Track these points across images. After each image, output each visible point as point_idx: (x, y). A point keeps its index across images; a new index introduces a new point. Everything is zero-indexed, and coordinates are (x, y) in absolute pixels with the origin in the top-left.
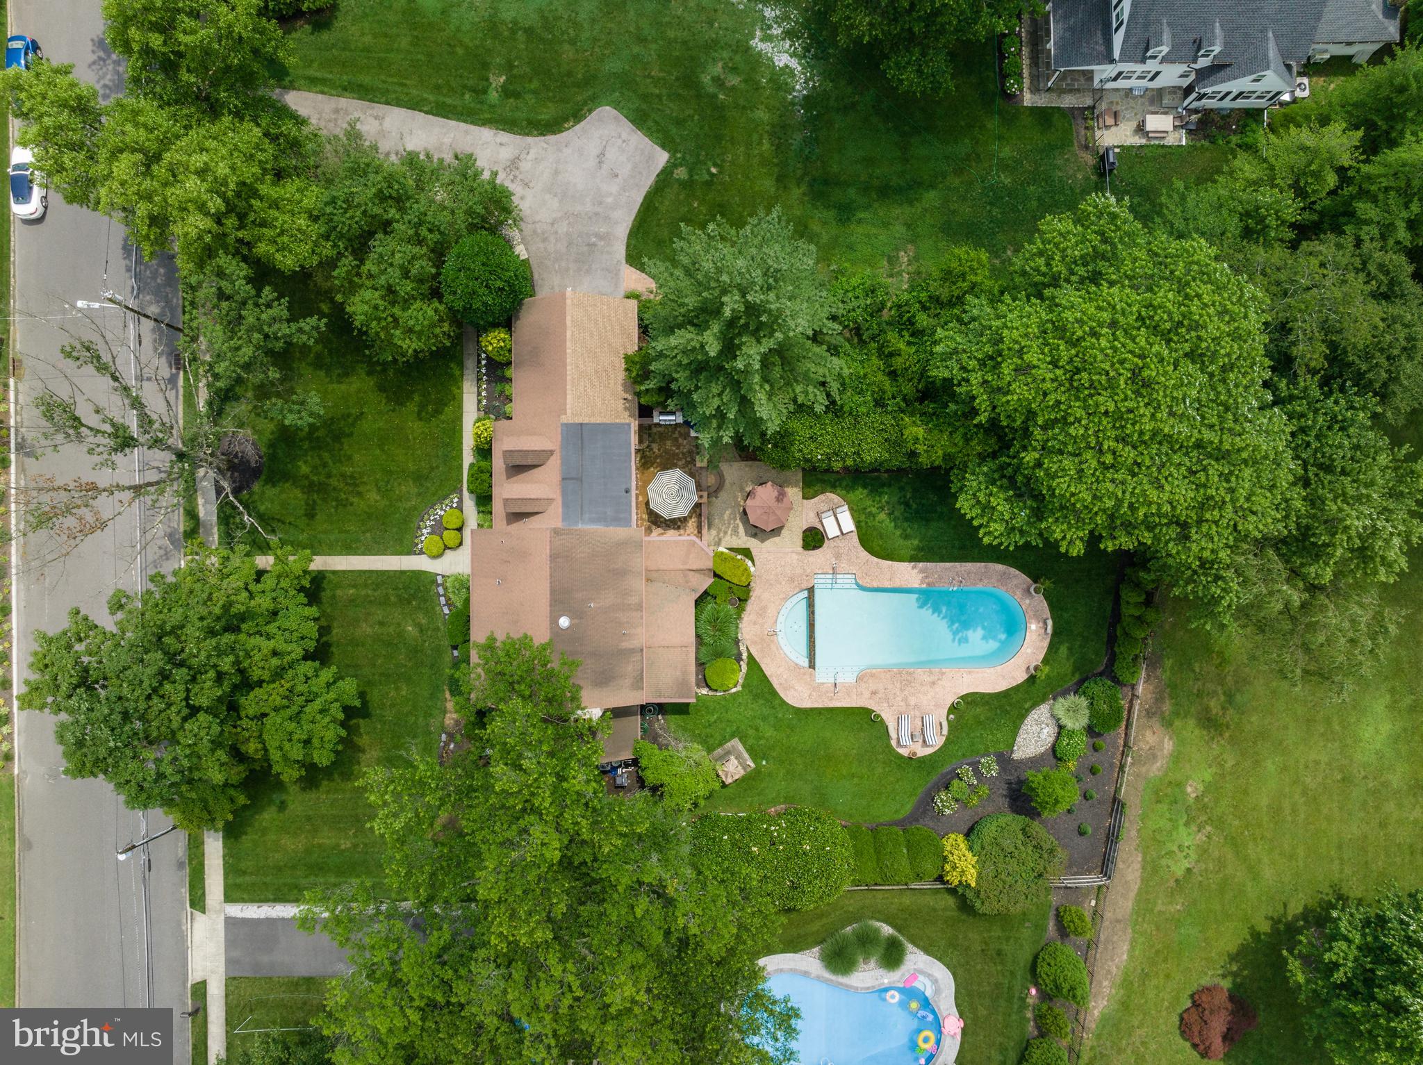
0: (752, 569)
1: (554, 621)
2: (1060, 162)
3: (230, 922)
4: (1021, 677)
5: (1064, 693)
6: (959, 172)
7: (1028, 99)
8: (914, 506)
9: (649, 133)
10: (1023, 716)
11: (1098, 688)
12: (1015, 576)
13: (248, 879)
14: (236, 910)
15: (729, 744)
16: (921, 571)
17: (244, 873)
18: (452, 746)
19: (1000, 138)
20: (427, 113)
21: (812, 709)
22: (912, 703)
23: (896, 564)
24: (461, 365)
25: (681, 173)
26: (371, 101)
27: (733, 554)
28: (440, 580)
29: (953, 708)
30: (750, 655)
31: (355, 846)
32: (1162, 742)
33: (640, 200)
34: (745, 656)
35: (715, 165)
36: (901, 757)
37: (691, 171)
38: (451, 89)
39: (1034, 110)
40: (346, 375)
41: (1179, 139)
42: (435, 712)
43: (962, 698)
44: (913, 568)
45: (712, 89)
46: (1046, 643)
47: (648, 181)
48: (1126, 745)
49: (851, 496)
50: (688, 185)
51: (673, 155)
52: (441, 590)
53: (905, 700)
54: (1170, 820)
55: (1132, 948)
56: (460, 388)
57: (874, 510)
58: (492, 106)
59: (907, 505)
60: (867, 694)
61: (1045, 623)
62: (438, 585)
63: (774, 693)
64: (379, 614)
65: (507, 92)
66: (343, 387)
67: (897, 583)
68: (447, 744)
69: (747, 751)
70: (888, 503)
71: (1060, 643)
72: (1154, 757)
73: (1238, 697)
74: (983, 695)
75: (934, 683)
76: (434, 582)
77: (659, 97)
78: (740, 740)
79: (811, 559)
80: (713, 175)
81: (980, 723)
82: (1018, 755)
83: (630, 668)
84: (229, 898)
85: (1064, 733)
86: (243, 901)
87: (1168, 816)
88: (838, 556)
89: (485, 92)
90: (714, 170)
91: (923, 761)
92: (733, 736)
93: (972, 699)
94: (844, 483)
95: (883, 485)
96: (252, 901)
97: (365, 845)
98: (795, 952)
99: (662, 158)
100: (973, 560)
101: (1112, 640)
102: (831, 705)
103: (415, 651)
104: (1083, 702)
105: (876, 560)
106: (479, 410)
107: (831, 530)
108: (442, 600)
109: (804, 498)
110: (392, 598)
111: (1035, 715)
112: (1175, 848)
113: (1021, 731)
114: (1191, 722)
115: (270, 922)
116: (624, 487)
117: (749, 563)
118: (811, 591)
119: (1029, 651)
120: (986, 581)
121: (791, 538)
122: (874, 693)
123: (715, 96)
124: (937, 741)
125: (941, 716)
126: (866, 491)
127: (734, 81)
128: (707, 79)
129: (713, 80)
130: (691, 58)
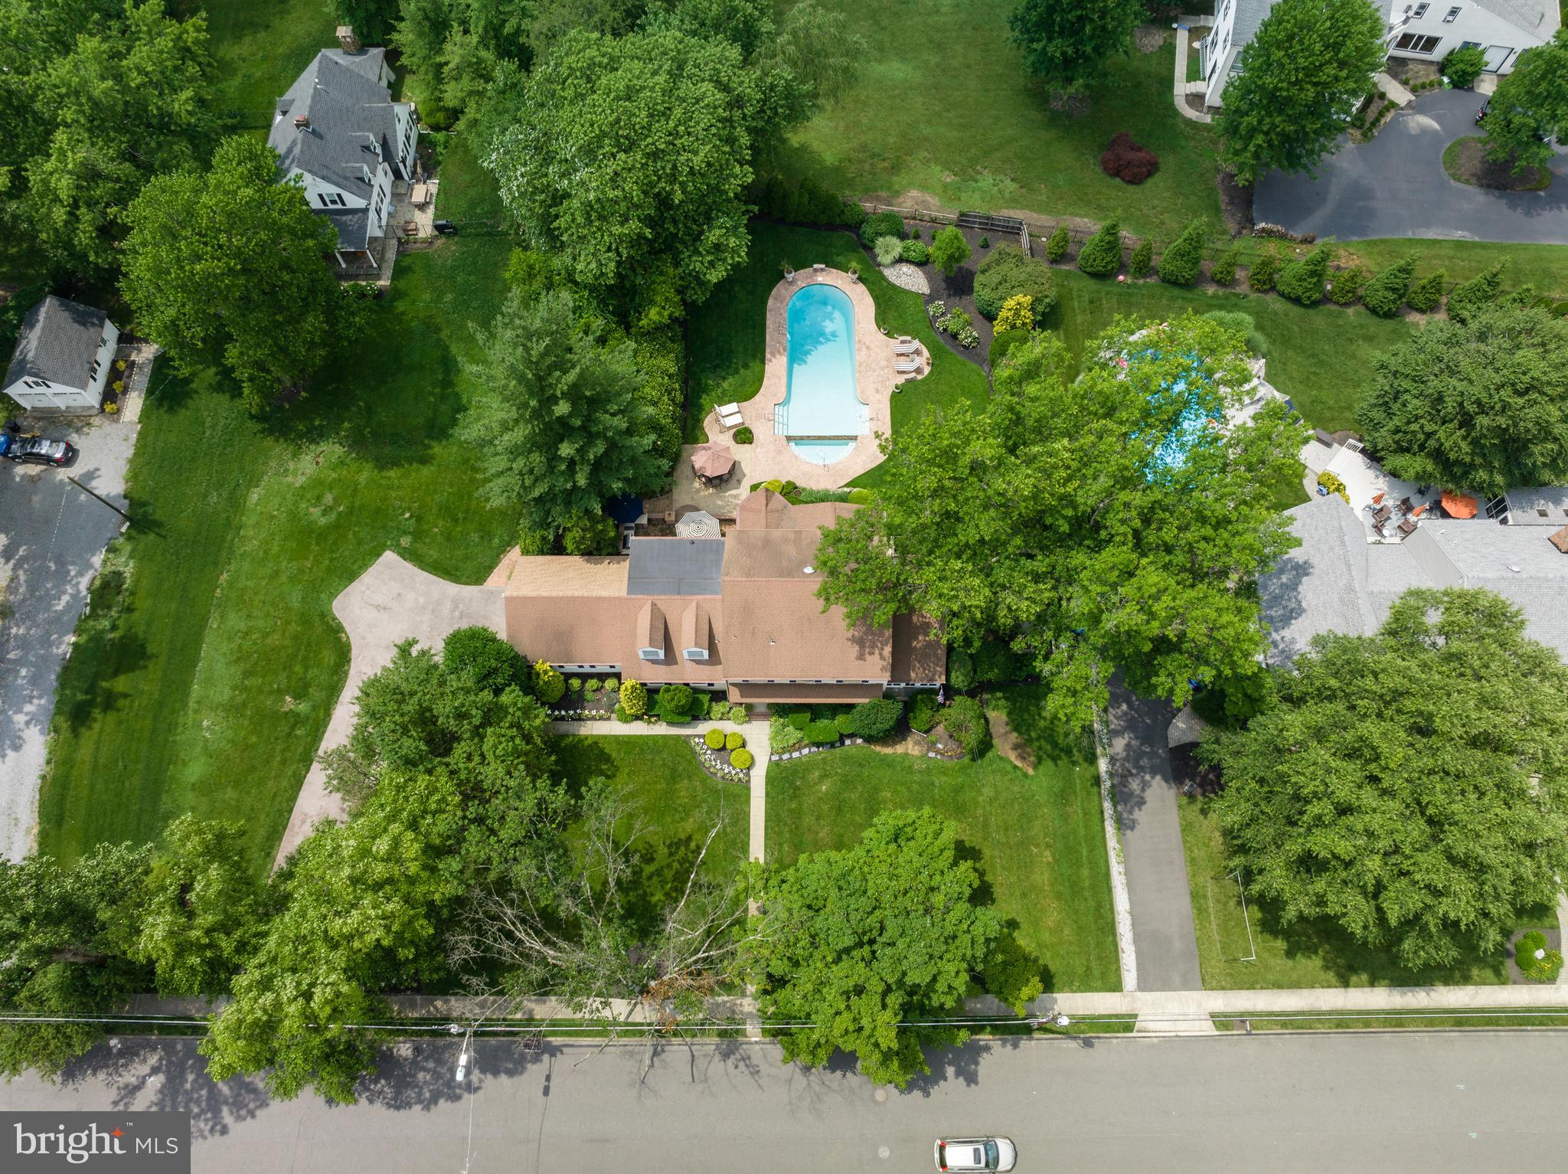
0: (770, 482)
2: (440, 261)
3: (1143, 985)
4: (861, 288)
5: (874, 257)
6: (438, 330)
7: (384, 282)
8: (718, 361)
9: (365, 566)
10: (894, 287)
11: (868, 230)
12: (778, 292)
13: (1094, 965)
14: (1130, 976)
16: (773, 355)
17: (1088, 968)
18: (940, 746)
19: (413, 302)
20: (307, 771)
22: (885, 363)
23: (767, 374)
24: (563, 736)
25: (406, 541)
26: (285, 828)
28: (775, 758)
29: (889, 333)
30: (847, 485)
31: (1048, 846)
32: (911, 196)
33: (426, 574)
34: (847, 490)
35: (403, 514)
36: (931, 372)
37: (405, 533)
38: (289, 747)
39: (393, 279)
41: (433, 185)
42: (907, 763)
43: (880, 328)
44: (771, 360)
45: (333, 516)
46: (834, 271)
47: (409, 567)
48: (914, 218)
49: (708, 406)
50: (417, 535)
51: (388, 547)
52: (786, 756)
53: (883, 369)
54: (973, 191)
55: (1077, 215)
56: (586, 738)
57: (720, 390)
58: (314, 708)
59: (717, 366)
60: (879, 396)
61: (816, 270)
62: (781, 759)
63: (879, 466)
64: (808, 820)
65: (302, 694)
67: (783, 373)
68: (938, 752)
70: (714, 380)
71: (834, 261)
72: (923, 201)
73: (876, 150)
75: (868, 350)
76: (777, 763)
77: (332, 560)
79: (761, 437)
80: (411, 516)
81: (901, 316)
82: (926, 290)
84: (1117, 987)
85: (905, 255)
86: (1118, 969)
87: (971, 193)
88: (758, 417)
89: (297, 715)
90: (407, 515)
91: (933, 355)
93: (881, 320)
94: (696, 413)
95: (699, 384)
96: (1117, 960)
97: (1046, 835)
99: (389, 556)
100: (764, 319)
101: (831, 227)
103: (847, 782)
104: (880, 241)
105: (763, 389)
106: (609, 719)
107: (736, 420)
108: (795, 755)
109: (707, 443)
110: (793, 806)
111: (893, 279)
112: (996, 188)
113: (906, 288)
114: (895, 179)
115: (1137, 940)
116: (689, 545)
117: (764, 485)
118: (789, 438)
119: (840, 282)
121: (742, 453)
122: (877, 391)
123: (340, 514)
124: (916, 344)
125: (896, 344)
126: (704, 396)
127: (329, 498)
128: (323, 520)
129: (325, 515)
130: (301, 532)
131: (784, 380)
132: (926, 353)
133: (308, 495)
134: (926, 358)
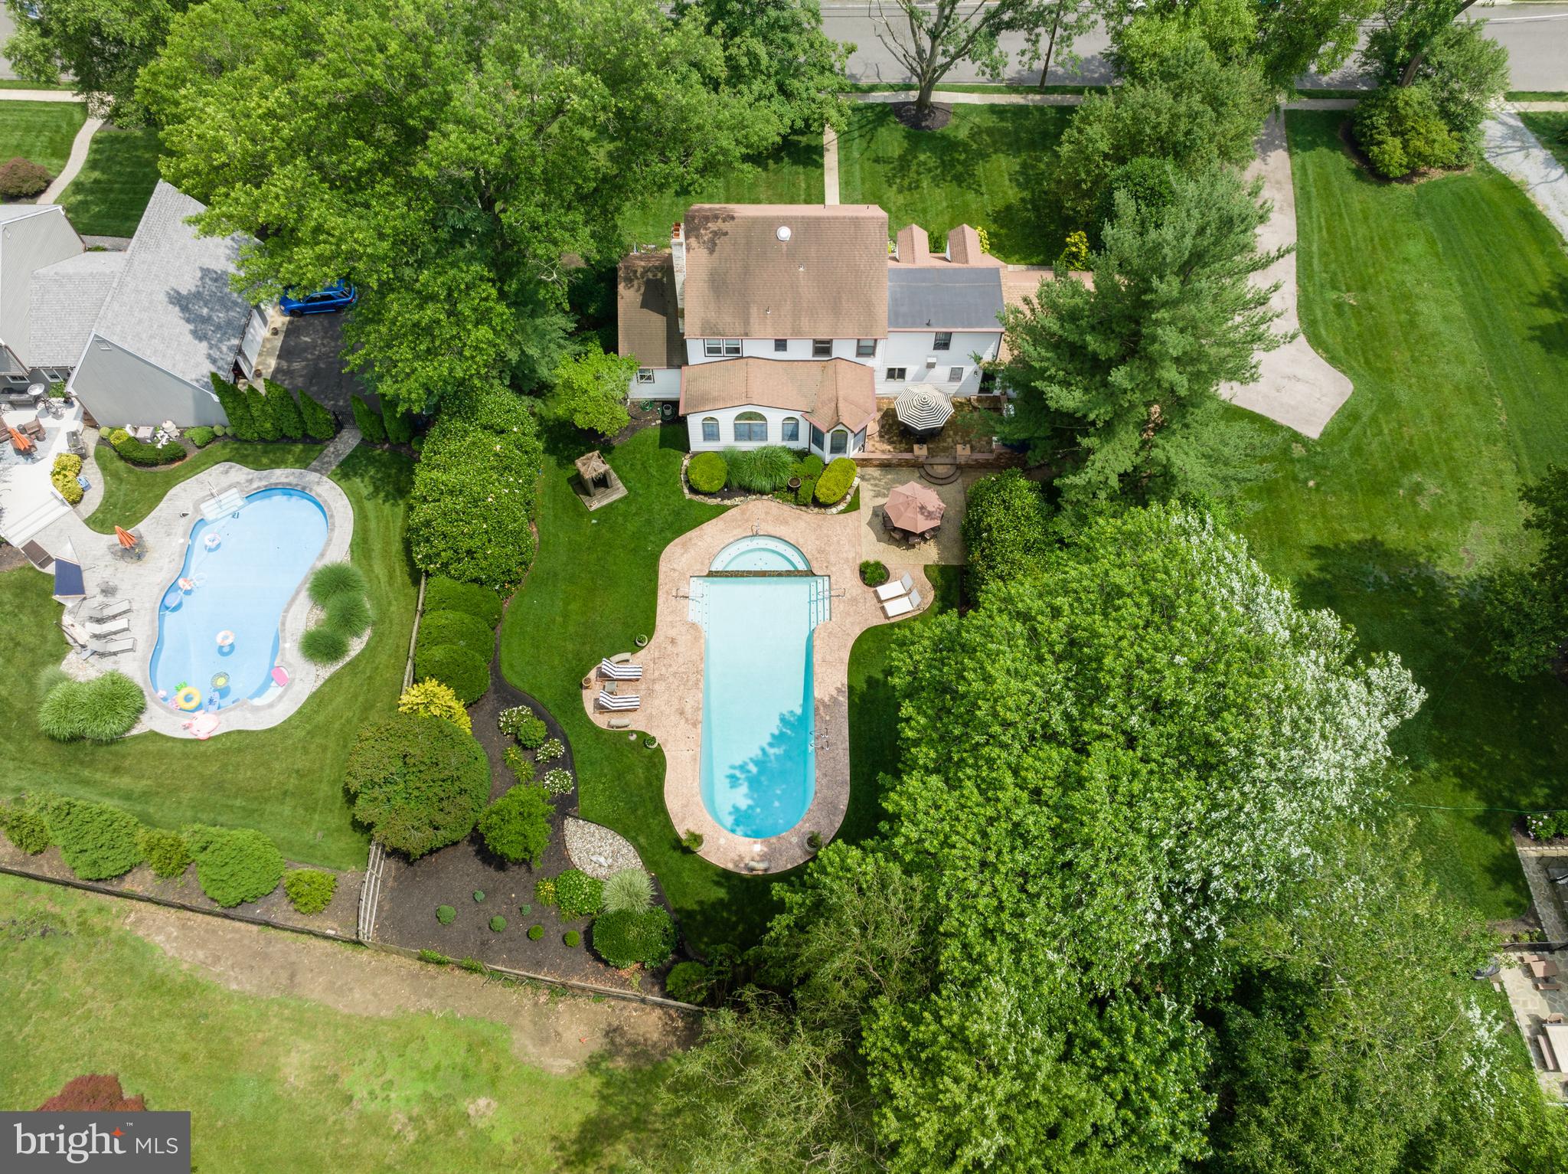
0: (834, 510)
1: (786, 221)
7: (1527, 852)
9: (1335, 422)
10: (625, 832)
12: (832, 823)
15: (620, 485)
16: (834, 700)
19: (1457, 810)
21: (656, 571)
22: (657, 687)
23: (844, 668)
25: (1298, 451)
27: (852, 491)
29: (645, 739)
30: (728, 508)
32: (566, 1054)
34: (727, 502)
35: (1318, 485)
37: (1303, 460)
38: (1326, 265)
39: (1515, 860)
40: (1019, 185)
43: (659, 751)
44: (839, 690)
45: (1407, 482)
46: (730, 866)
47: (1279, 418)
48: (568, 989)
50: (1287, 457)
51: (1316, 443)
53: (662, 678)
54: (437, 1068)
55: (243, 998)
58: (1321, 294)
60: (672, 633)
61: (763, 863)
63: (680, 532)
65: (1339, 307)
66: (1007, 183)
67: (819, 669)
69: (610, 505)
71: (730, 890)
72: (544, 1041)
74: (660, 779)
75: (682, 713)
78: (625, 497)
79: (848, 573)
80: (1305, 483)
81: (620, 776)
82: (570, 825)
83: (728, 319)
87: (445, 1063)
88: (854, 600)
89: (1335, 288)
90: (1311, 483)
91: (577, 699)
92: (629, 489)
93: (655, 763)
98: (351, 545)
99: (1313, 432)
100: (854, 766)
102: (660, 593)
104: (641, 905)
105: (851, 643)
107: (887, 590)
111: (627, 849)
112: (388, 1076)
113: (604, 830)
114: (592, 1107)
117: (841, 507)
118: (807, 574)
119: (722, 841)
120: (824, 781)
121: (874, 551)
122: (673, 641)
123: (1399, 485)
124: (601, 721)
125: (635, 723)
127: (1425, 504)
128: (1417, 477)
129: (1418, 484)
130: (1436, 464)
131: (817, 658)
132: (589, 708)
133: (1454, 509)
134: (588, 698)
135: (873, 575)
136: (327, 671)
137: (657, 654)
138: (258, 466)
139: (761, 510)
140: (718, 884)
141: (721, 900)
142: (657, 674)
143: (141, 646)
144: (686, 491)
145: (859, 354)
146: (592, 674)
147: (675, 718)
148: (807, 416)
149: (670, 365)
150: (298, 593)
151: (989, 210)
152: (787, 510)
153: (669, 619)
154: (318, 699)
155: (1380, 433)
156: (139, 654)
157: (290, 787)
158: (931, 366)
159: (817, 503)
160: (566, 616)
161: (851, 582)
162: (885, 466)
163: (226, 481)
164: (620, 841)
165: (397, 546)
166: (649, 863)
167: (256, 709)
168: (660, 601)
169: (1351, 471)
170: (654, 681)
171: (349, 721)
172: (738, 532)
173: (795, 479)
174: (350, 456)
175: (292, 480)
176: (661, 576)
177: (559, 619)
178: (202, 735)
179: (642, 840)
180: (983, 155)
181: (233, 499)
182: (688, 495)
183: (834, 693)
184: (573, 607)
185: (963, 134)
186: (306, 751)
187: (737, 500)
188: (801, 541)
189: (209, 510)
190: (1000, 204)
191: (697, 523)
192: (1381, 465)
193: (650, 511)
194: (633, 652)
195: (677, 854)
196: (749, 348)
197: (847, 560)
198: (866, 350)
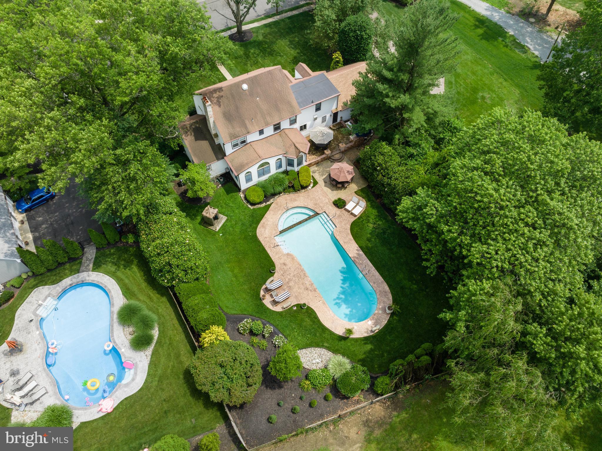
0: (310, 187)
1: (243, 82)
8: (386, 236)
10: (317, 345)
12: (388, 299)
15: (222, 216)
16: (358, 254)
21: (259, 242)
22: (290, 284)
23: (353, 241)
27: (312, 178)
29: (300, 307)
30: (270, 205)
32: (355, 442)
34: (268, 203)
36: (258, 294)
40: (293, 48)
43: (309, 308)
44: (357, 250)
45: (479, 97)
46: (366, 335)
49: (370, 209)
53: (290, 280)
57: (371, 221)
59: (384, 233)
60: (282, 261)
61: (376, 327)
63: (258, 222)
66: (288, 49)
67: (345, 247)
69: (223, 225)
70: (379, 225)
71: (371, 343)
74: (316, 317)
75: (307, 289)
78: (227, 220)
79: (330, 207)
81: (300, 325)
83: (238, 129)
88: (340, 216)
91: (262, 306)
92: (227, 216)
93: (310, 313)
94: (374, 204)
95: (385, 219)
98: (123, 294)
100: (381, 274)
102: (267, 249)
104: (348, 366)
105: (349, 232)
107: (349, 207)
109: (355, 192)
111: (323, 351)
113: (309, 349)
117: (312, 185)
118: (317, 215)
120: (376, 285)
121: (334, 196)
122: (285, 264)
123: (478, 99)
124: (278, 309)
125: (292, 302)
126: (377, 214)
127: (489, 101)
128: (481, 94)
129: (482, 96)
130: (483, 88)
131: (342, 243)
132: (270, 306)
133: (497, 99)
134: (267, 302)
135: (340, 204)
136: (149, 350)
137: (282, 272)
138: (54, 283)
139: (282, 200)
140: (365, 344)
141: (371, 349)
142: (287, 280)
143: (50, 389)
144: (250, 206)
145: (291, 124)
146: (262, 293)
147: (306, 292)
148: (285, 155)
149: (218, 159)
150: (111, 326)
151: (289, 60)
152: (293, 196)
153: (277, 257)
154: (153, 364)
155: (461, 85)
156: (51, 393)
157: (166, 408)
158: (316, 119)
159: (303, 187)
160: (236, 276)
161: (334, 210)
162: (317, 163)
163: (42, 297)
164: (318, 350)
165: (144, 285)
166: (335, 351)
167: (127, 385)
168: (269, 252)
169: (461, 100)
170: (288, 283)
171: (173, 367)
172: (280, 212)
173: (290, 182)
174: (96, 258)
175: (75, 281)
176: (263, 243)
177: (234, 279)
178: (110, 410)
179: (326, 344)
180: (273, 43)
181: (51, 302)
182: (252, 208)
183: (357, 252)
184: (236, 271)
185: (261, 38)
186: (163, 390)
187: (271, 201)
188: (306, 204)
189: (42, 312)
190: (292, 57)
191: (262, 216)
192: (468, 95)
193: (241, 220)
194: (273, 276)
195: (343, 342)
196: (250, 138)
197: (327, 203)
198: (293, 122)
